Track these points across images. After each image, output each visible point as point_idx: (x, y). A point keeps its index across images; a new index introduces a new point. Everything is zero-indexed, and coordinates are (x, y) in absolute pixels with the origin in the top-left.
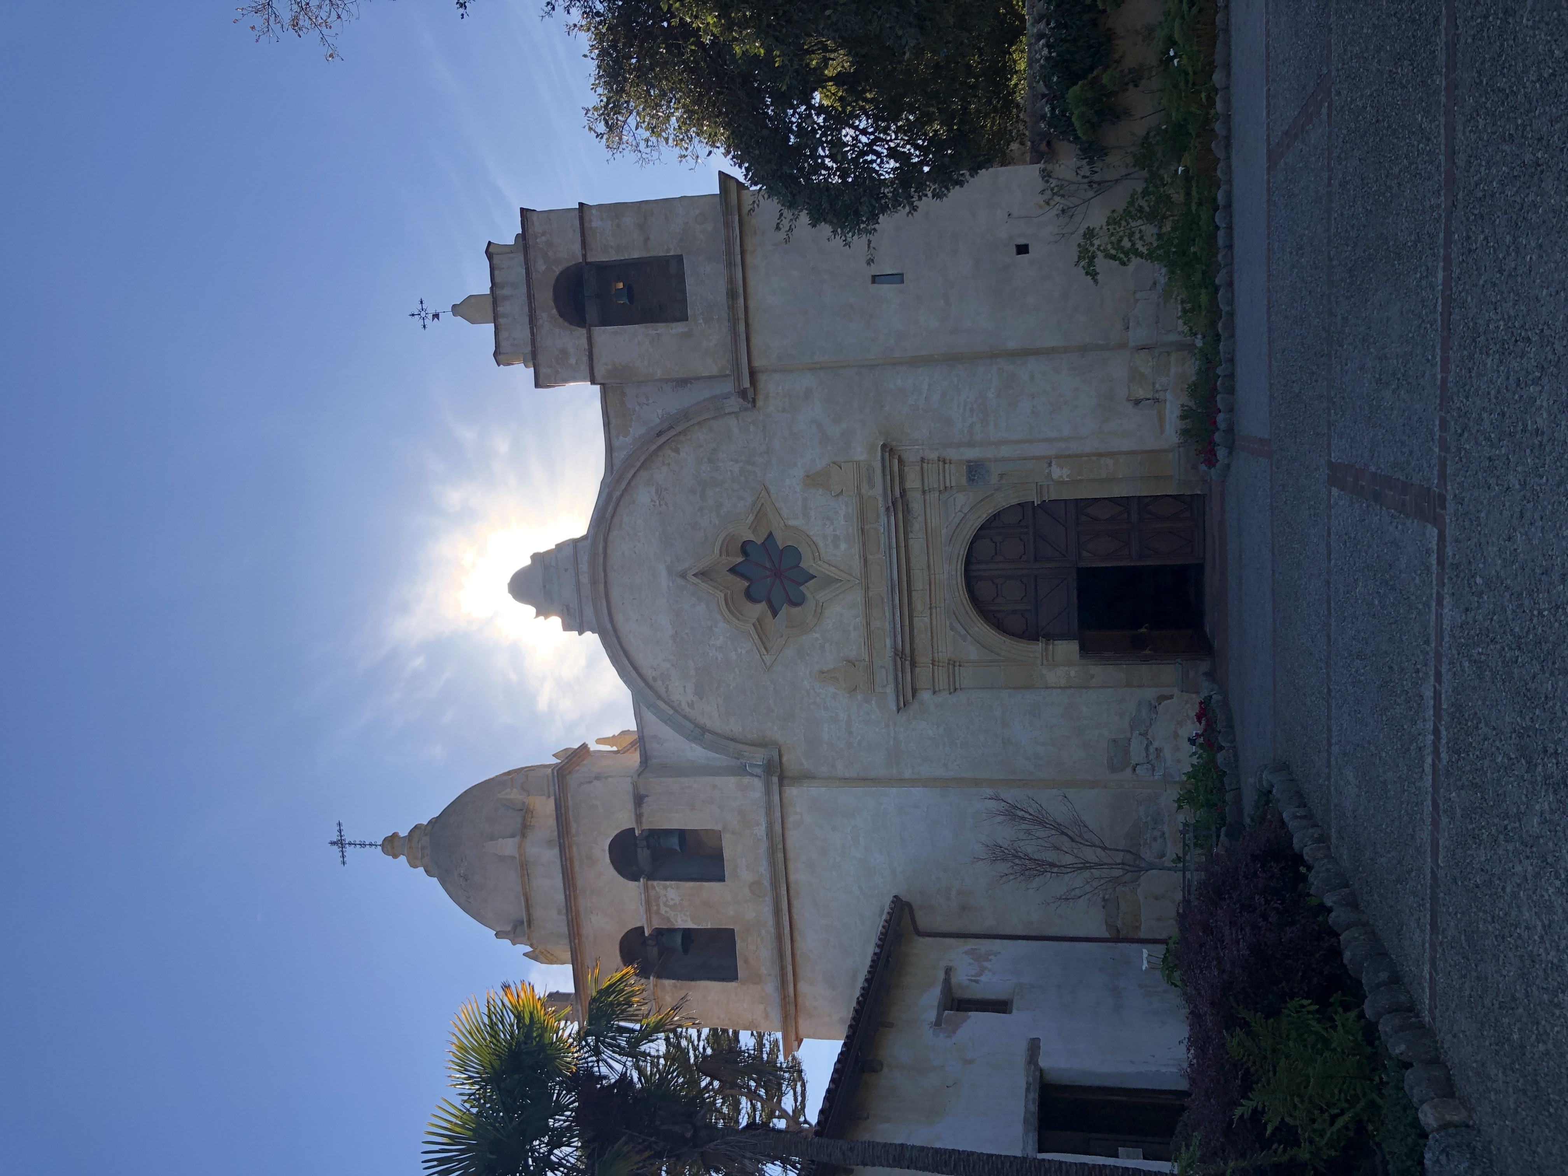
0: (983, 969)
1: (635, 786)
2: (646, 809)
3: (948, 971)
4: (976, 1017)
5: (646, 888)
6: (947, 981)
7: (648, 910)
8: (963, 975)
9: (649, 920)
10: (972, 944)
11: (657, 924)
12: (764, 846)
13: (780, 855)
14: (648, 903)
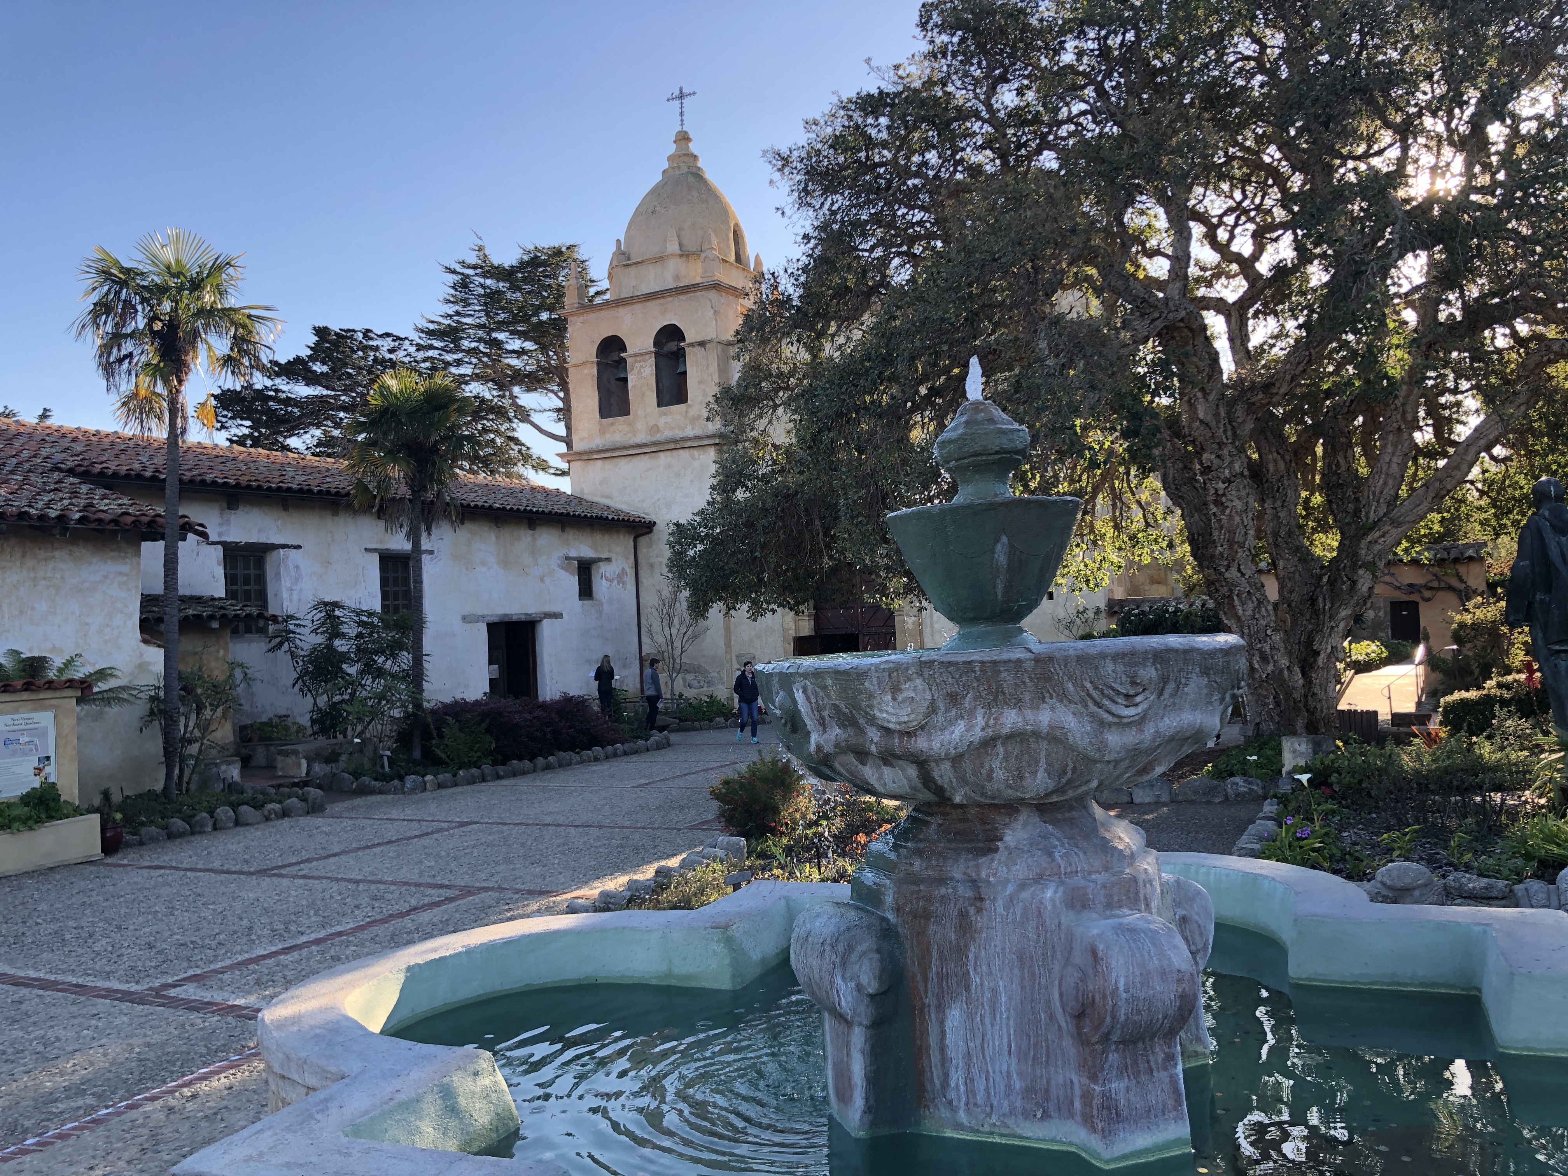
0: (611, 581)
1: (710, 341)
2: (697, 349)
3: (608, 560)
4: (575, 579)
5: (649, 353)
6: (600, 560)
7: (636, 355)
8: (604, 569)
9: (631, 356)
10: (631, 573)
11: (629, 360)
12: (680, 434)
13: (673, 446)
14: (641, 354)
